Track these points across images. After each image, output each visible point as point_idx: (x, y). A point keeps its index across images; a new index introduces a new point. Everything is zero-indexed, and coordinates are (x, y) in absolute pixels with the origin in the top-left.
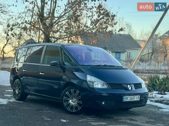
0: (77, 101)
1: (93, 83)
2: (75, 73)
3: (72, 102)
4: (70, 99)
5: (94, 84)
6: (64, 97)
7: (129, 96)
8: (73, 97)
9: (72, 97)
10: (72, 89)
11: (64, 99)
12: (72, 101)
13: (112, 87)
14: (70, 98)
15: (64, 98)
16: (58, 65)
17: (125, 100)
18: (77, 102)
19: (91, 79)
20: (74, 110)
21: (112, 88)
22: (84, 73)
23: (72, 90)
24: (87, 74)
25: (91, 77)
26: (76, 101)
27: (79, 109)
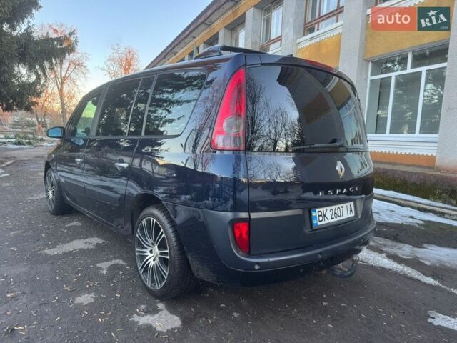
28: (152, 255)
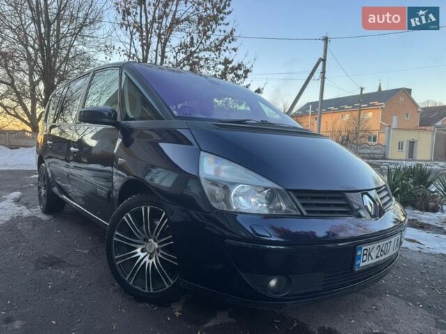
0: (161, 251)
1: (226, 188)
2: (163, 146)
3: (142, 255)
4: (138, 241)
5: (233, 193)
6: (117, 233)
7: (376, 245)
8: (146, 236)
9: (144, 236)
10: (146, 204)
11: (115, 239)
12: (142, 251)
13: (311, 205)
14: (138, 239)
15: (117, 236)
16: (106, 120)
17: (362, 265)
18: (159, 258)
19: (217, 171)
20: (149, 286)
21: (307, 211)
22: (192, 144)
23: (146, 210)
24: (201, 150)
25: (216, 163)
26: (158, 250)
27: (168, 286)
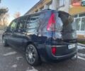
28: (30, 56)
